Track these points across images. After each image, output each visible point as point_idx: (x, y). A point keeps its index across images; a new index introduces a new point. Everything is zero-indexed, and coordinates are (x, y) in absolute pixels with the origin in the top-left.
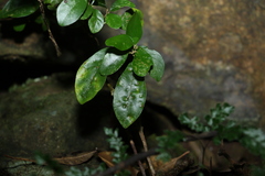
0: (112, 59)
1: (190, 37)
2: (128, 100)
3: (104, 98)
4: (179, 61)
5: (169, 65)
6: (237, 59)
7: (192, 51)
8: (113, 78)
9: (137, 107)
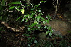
0: (49, 31)
1: (55, 28)
2: (50, 34)
3: (49, 34)
4: (55, 31)
5: (54, 31)
6: (59, 30)
7: (56, 30)
8: (49, 33)
9: (51, 35)
